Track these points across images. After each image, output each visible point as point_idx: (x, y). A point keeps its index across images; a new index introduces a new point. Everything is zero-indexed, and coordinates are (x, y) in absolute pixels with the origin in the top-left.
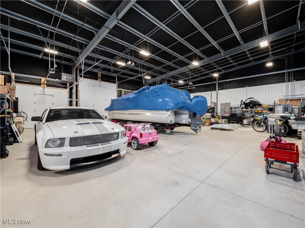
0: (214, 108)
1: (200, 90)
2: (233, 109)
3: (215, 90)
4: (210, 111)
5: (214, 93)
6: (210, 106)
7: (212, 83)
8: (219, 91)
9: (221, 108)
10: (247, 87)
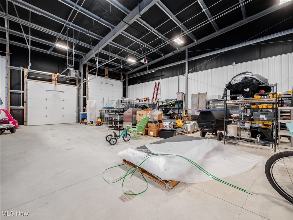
0: (182, 101)
1: (164, 75)
2: (211, 103)
3: (183, 73)
4: (176, 106)
5: (182, 78)
6: (177, 99)
7: (180, 63)
8: (190, 75)
9: (192, 102)
10: (234, 64)
